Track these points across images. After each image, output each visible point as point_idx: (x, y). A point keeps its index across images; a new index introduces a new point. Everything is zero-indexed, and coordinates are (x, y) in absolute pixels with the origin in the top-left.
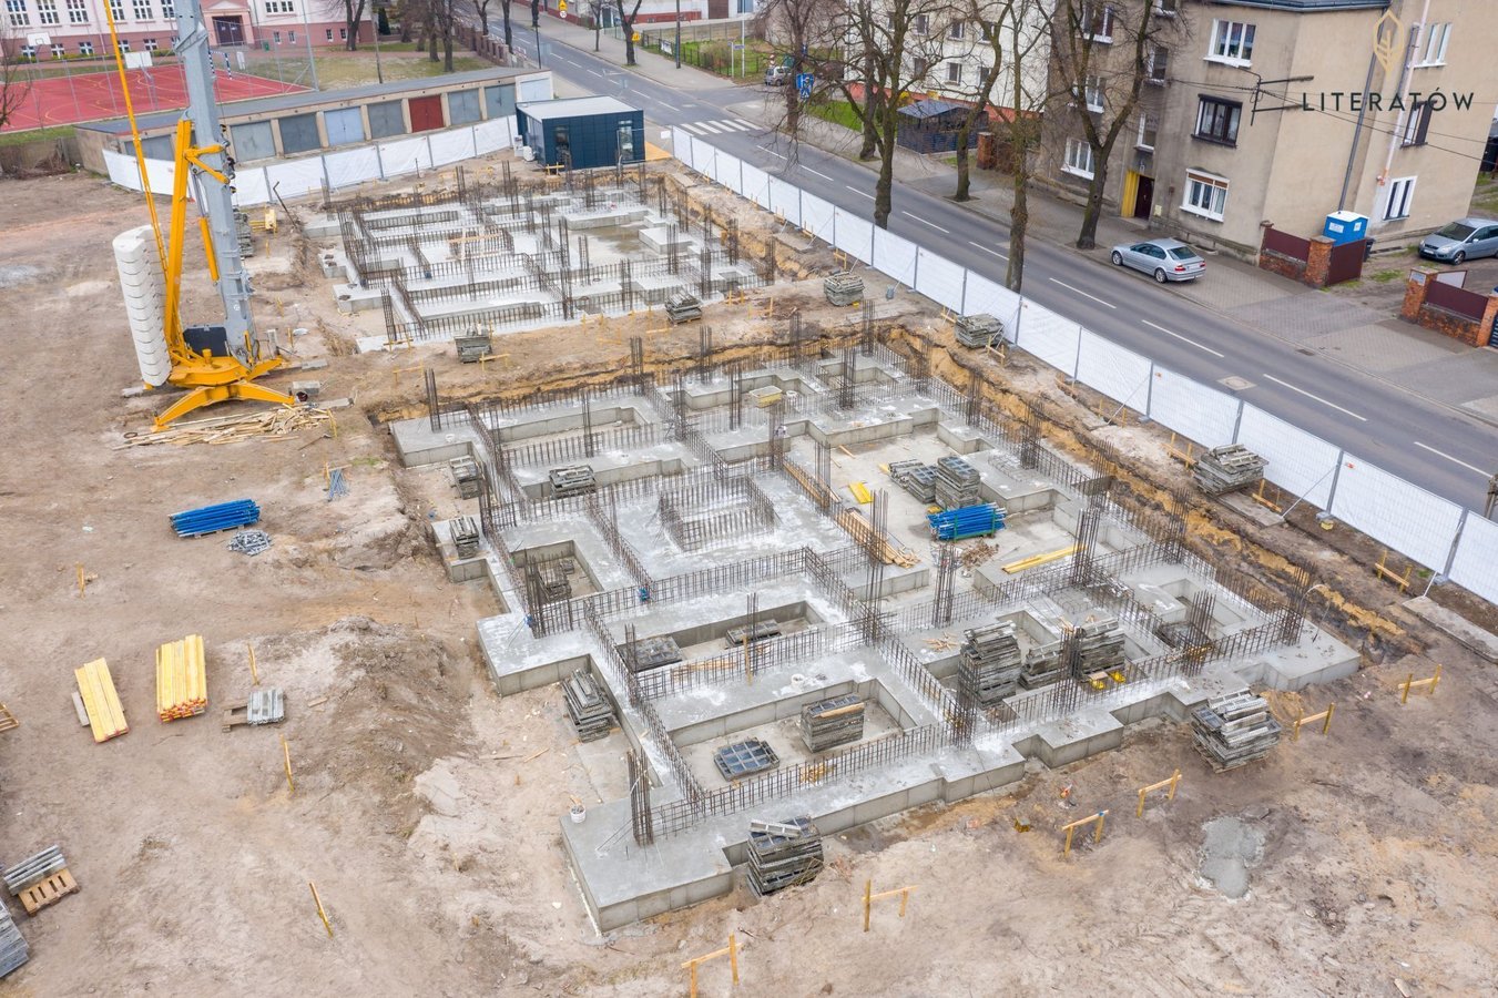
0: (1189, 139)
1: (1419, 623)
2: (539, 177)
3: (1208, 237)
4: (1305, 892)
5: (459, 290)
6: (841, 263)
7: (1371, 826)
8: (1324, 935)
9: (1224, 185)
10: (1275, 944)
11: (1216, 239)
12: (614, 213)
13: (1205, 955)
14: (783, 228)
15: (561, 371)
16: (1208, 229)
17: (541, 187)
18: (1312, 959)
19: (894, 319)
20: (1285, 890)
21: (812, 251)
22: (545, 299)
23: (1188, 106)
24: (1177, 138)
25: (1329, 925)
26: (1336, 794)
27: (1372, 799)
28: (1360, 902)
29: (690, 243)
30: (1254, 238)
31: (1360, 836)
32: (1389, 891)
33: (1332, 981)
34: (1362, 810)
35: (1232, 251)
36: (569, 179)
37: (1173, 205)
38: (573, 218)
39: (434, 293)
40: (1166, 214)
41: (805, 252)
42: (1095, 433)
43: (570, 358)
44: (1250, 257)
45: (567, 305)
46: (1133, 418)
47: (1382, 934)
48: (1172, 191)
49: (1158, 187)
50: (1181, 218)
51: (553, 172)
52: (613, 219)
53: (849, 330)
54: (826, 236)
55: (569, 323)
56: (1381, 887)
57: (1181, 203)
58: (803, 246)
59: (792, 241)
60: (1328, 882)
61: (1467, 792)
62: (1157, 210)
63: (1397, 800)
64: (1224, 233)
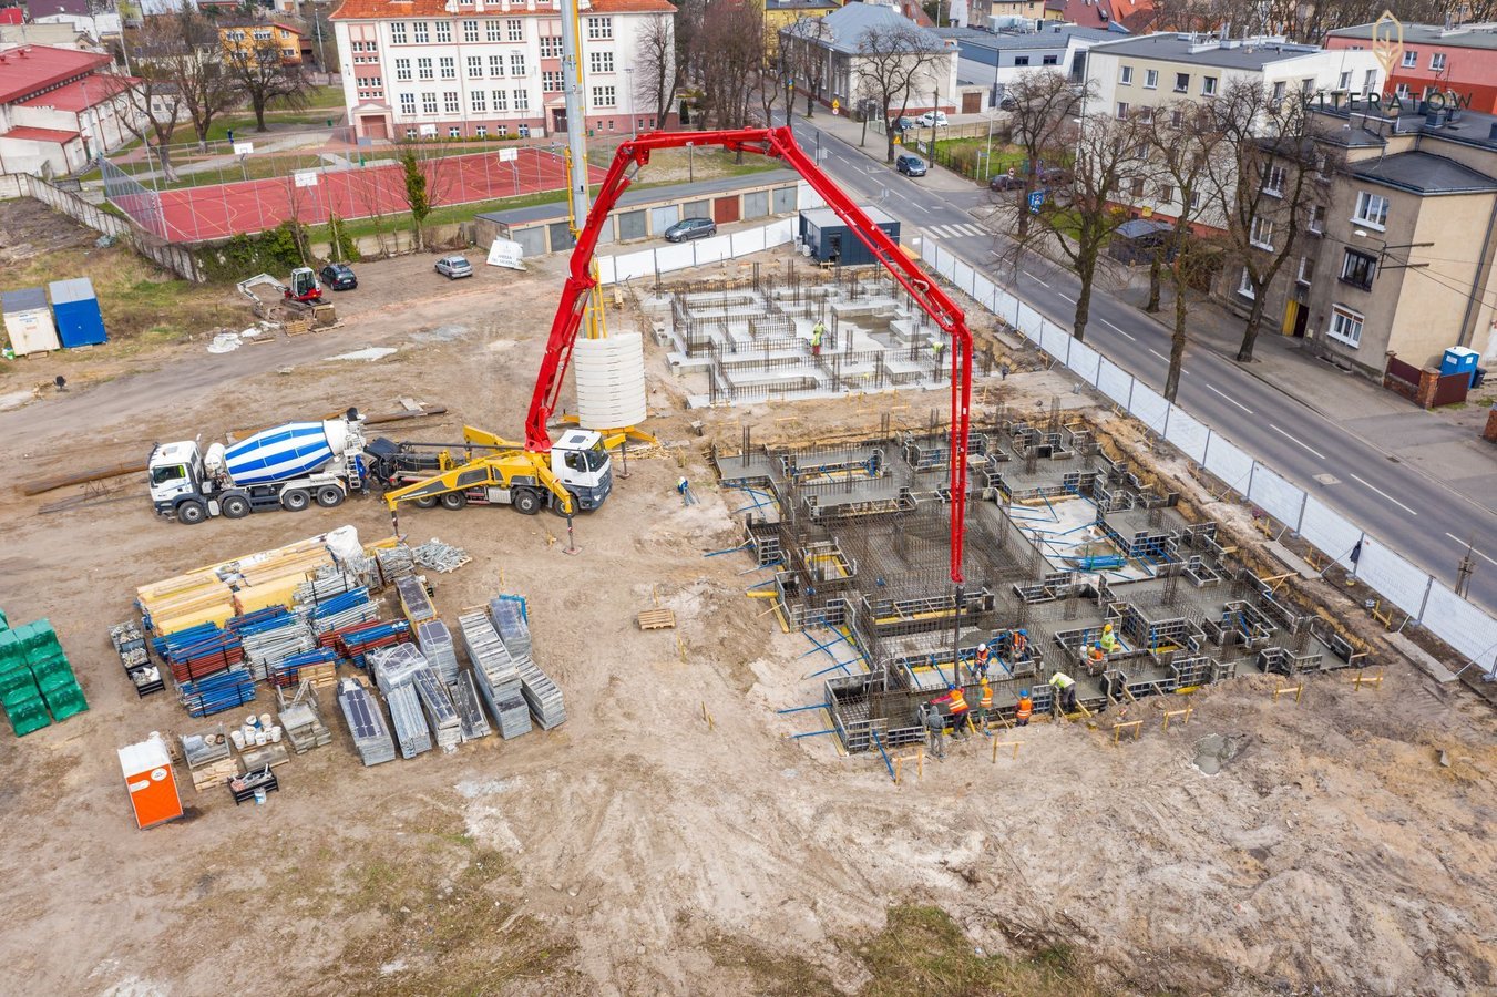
0: (1336, 281)
1: (1390, 650)
2: (814, 270)
3: (1347, 358)
4: (1251, 776)
5: (755, 363)
6: (1043, 361)
7: (1303, 749)
8: (1256, 796)
9: (1361, 320)
10: (1225, 798)
11: (1353, 361)
12: (872, 305)
13: (1183, 797)
14: (1002, 329)
15: (831, 432)
16: (1346, 352)
17: (817, 280)
18: (1244, 806)
19: (1075, 410)
20: (1240, 775)
21: (1023, 350)
22: (819, 376)
23: (1337, 255)
24: (1327, 278)
25: (1261, 794)
26: (1289, 731)
27: (1308, 737)
28: (1282, 785)
29: (929, 335)
30: (1381, 364)
31: (1295, 753)
32: (1301, 781)
33: (1252, 818)
34: (1302, 742)
35: (1363, 372)
36: (838, 275)
37: (1322, 331)
38: (840, 308)
39: (739, 365)
40: (1316, 336)
41: (1017, 350)
42: (1206, 507)
43: (838, 423)
44: (1377, 378)
45: (836, 382)
46: (1237, 499)
47: (1289, 799)
48: (1321, 319)
49: (1311, 314)
50: (1327, 342)
51: (826, 267)
52: (870, 310)
53: (1040, 416)
54: (1035, 338)
55: (836, 395)
56: (1294, 779)
57: (1328, 330)
58: (1015, 345)
59: (1007, 339)
60: (1265, 773)
61: (1374, 740)
62: (1310, 333)
63: (1327, 739)
64: (1359, 358)
